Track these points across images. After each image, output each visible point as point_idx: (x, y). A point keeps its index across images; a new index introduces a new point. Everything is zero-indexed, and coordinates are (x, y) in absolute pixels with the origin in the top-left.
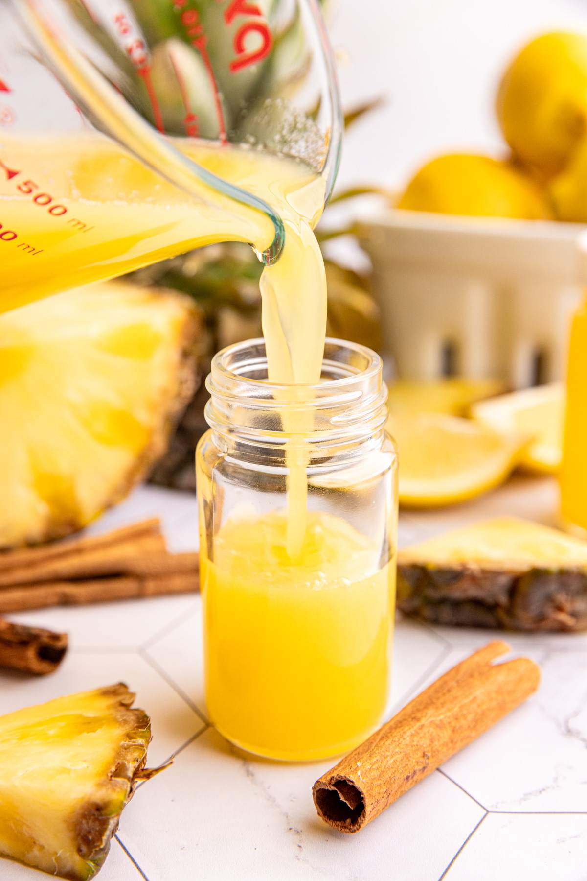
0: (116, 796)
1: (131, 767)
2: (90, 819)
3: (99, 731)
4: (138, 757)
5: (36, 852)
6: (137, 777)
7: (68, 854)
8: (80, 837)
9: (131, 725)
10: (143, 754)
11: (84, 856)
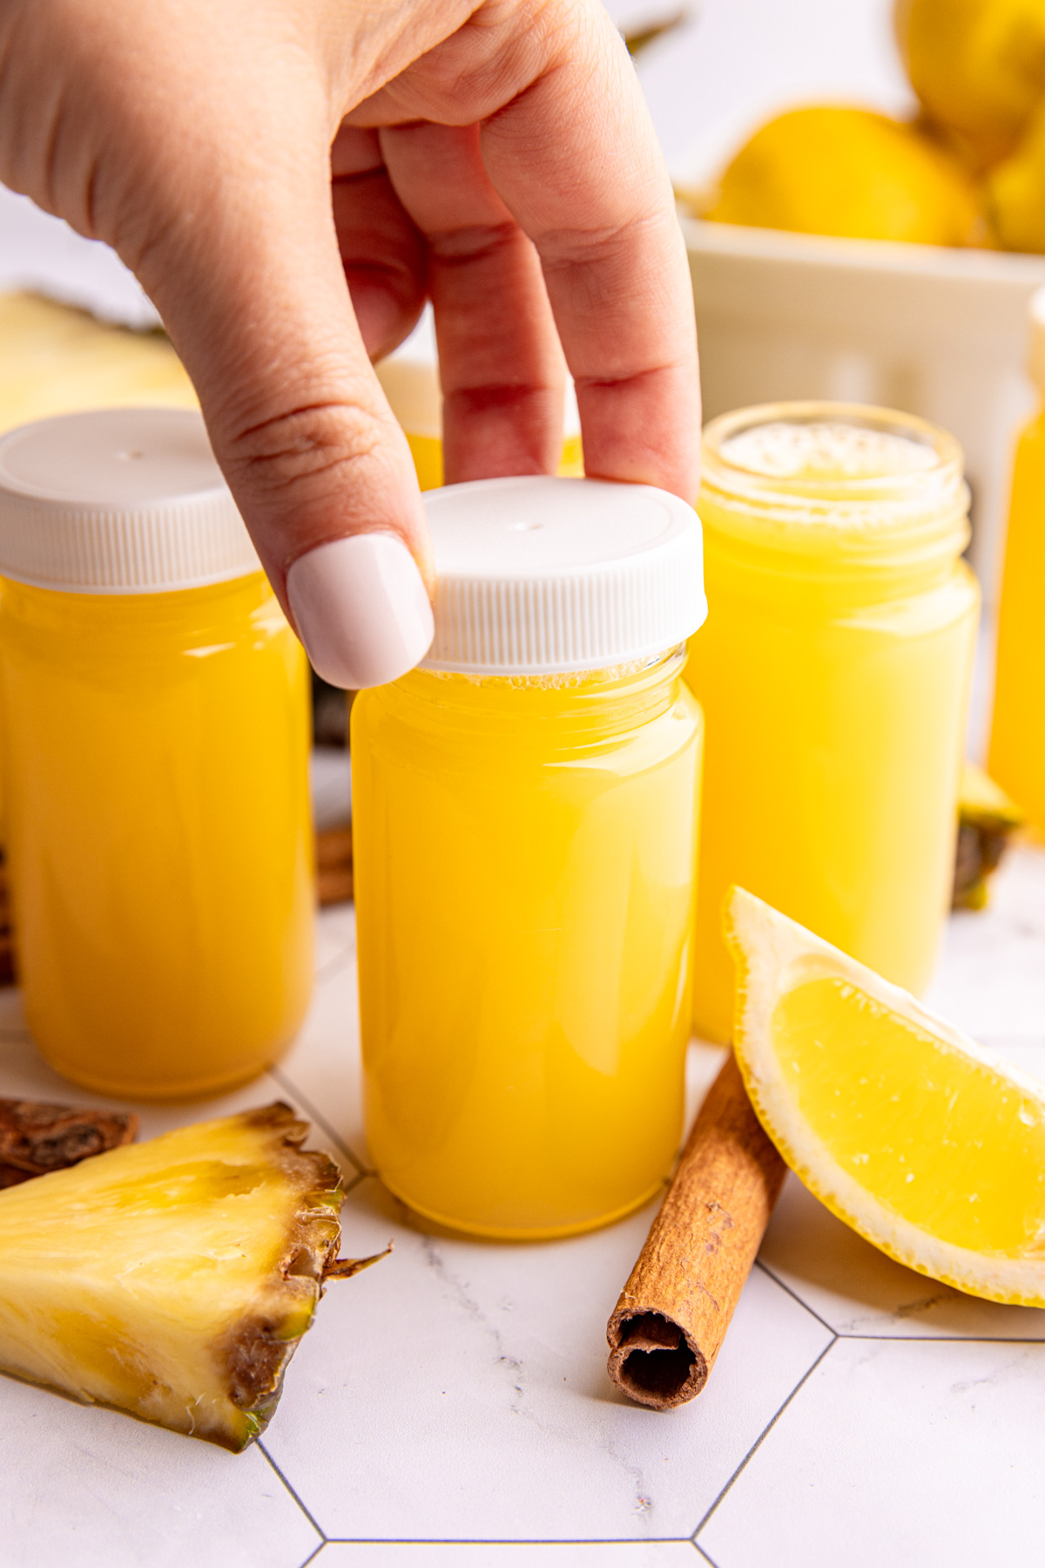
0: (298, 1307)
1: (319, 1256)
2: (252, 1344)
3: (255, 1192)
4: (328, 1239)
5: (157, 1397)
6: (329, 1274)
7: (214, 1401)
8: (234, 1374)
9: (308, 1180)
10: (336, 1233)
11: (241, 1405)
